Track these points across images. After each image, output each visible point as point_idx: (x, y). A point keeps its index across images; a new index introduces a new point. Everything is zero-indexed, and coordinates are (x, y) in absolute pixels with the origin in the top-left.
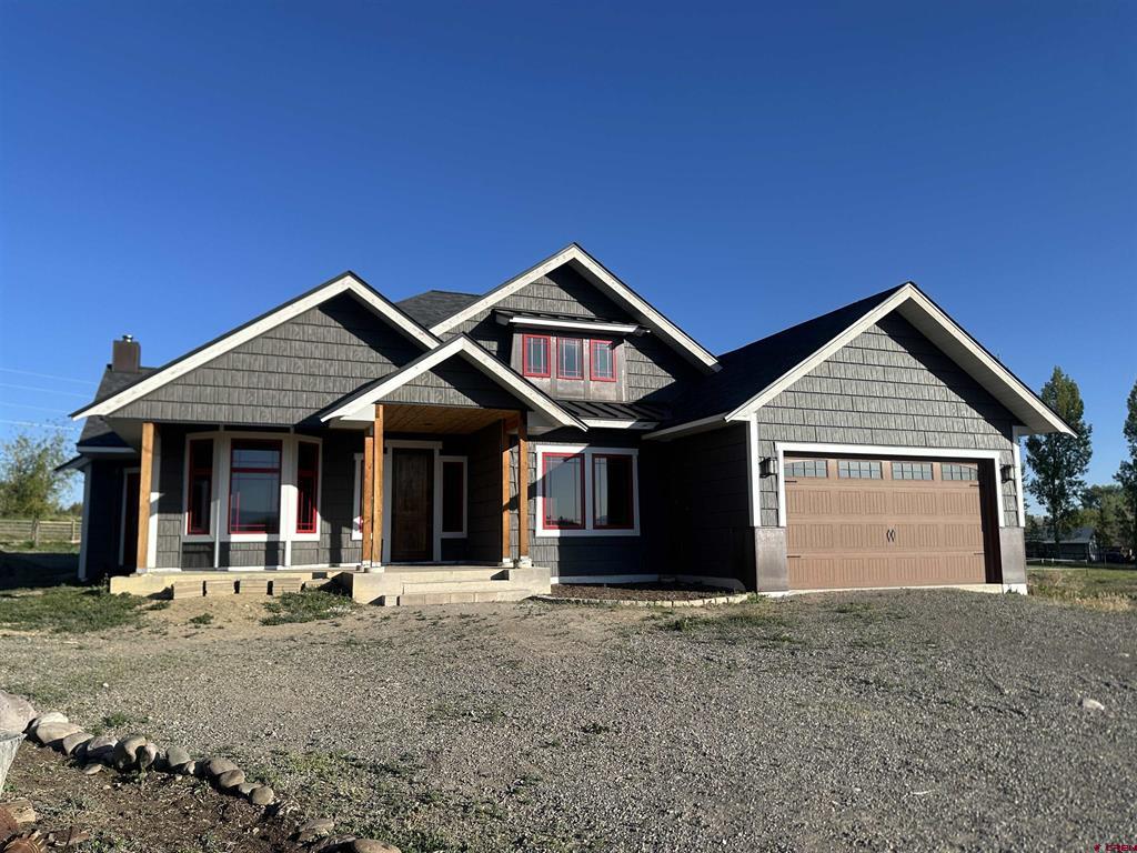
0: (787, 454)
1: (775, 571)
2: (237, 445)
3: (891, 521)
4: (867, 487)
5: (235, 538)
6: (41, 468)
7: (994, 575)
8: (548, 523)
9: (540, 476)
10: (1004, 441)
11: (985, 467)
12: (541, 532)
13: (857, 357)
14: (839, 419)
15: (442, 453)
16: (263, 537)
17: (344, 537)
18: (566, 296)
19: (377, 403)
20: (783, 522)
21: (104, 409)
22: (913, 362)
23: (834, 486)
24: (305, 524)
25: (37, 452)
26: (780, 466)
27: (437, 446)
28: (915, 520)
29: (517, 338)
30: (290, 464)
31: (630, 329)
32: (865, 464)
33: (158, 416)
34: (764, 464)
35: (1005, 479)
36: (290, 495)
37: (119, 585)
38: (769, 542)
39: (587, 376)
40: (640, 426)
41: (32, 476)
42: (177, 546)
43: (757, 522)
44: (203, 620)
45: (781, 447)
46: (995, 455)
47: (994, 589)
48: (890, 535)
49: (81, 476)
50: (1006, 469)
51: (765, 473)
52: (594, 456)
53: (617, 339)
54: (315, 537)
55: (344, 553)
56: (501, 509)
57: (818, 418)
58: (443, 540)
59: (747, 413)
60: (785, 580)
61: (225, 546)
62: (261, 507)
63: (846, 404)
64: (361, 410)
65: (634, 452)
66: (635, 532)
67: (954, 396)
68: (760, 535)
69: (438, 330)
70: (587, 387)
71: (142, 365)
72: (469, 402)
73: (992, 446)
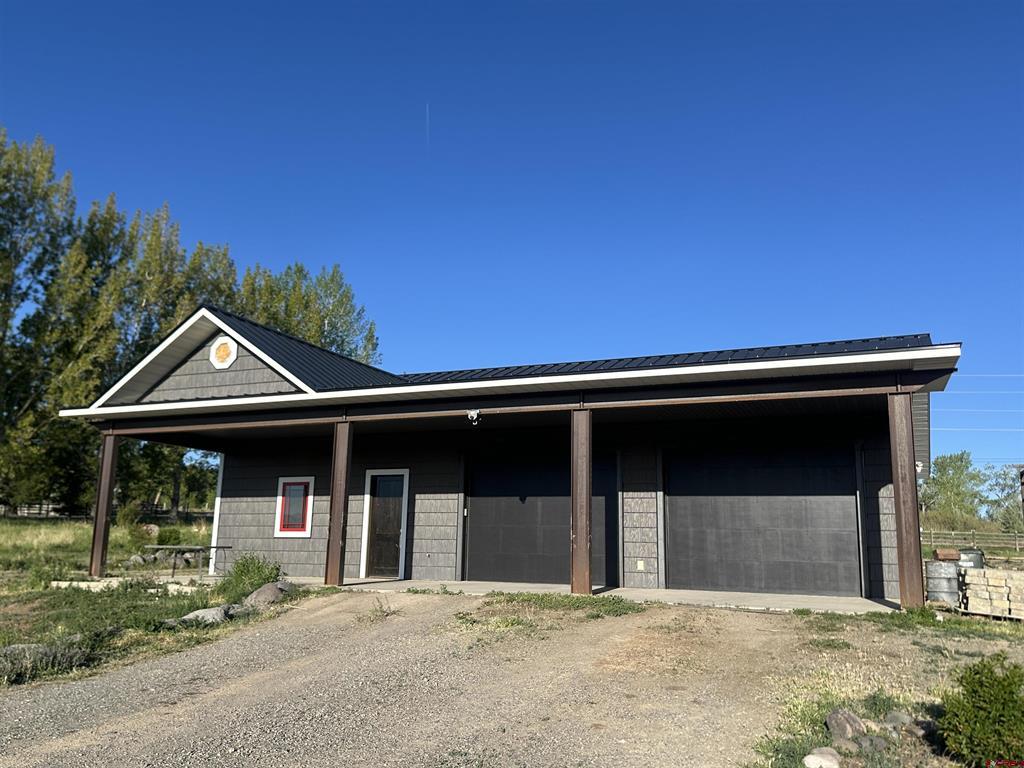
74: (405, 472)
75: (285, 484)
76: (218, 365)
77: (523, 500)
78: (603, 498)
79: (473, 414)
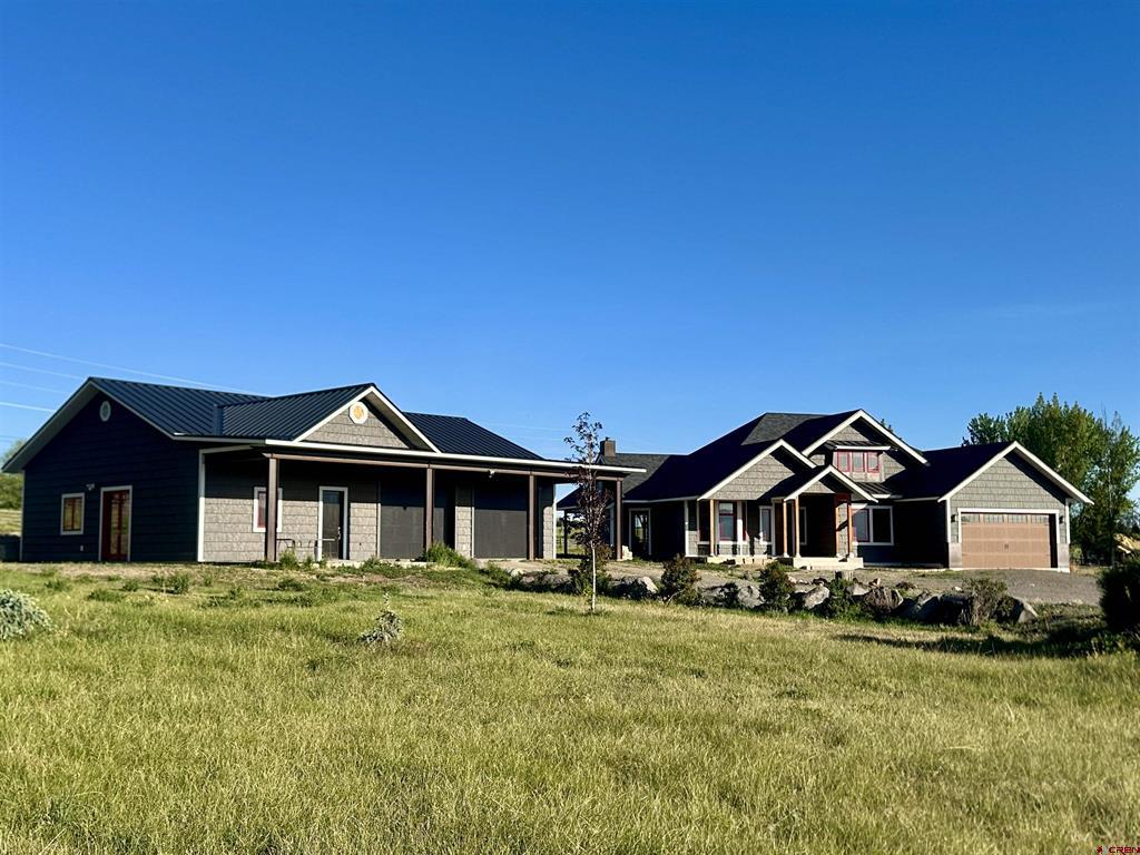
0: (962, 513)
1: (956, 560)
3: (1007, 540)
4: (995, 526)
5: (721, 543)
7: (1054, 564)
8: (854, 539)
10: (1061, 505)
11: (1052, 517)
13: (994, 471)
14: (985, 497)
16: (731, 543)
17: (756, 544)
18: (858, 434)
20: (960, 540)
21: (707, 496)
22: (1019, 471)
23: (982, 526)
26: (959, 518)
28: (1018, 540)
29: (835, 454)
30: (740, 512)
31: (887, 448)
32: (996, 516)
34: (953, 517)
35: (1061, 522)
36: (741, 525)
38: (954, 548)
39: (866, 471)
40: (894, 497)
42: (696, 546)
43: (949, 540)
45: (960, 510)
46: (1056, 512)
47: (1054, 569)
48: (1007, 546)
50: (1061, 518)
51: (953, 520)
52: (870, 509)
53: (880, 452)
54: (747, 543)
55: (755, 550)
56: (835, 531)
57: (976, 497)
59: (947, 497)
60: (961, 564)
63: (988, 491)
65: (891, 508)
66: (892, 544)
67: (1037, 486)
68: (950, 546)
70: (867, 476)
73: (1056, 508)
74: (345, 489)
75: (259, 492)
76: (356, 421)
77: (405, 509)
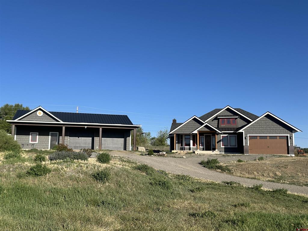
0: (249, 136)
1: (247, 151)
2: (185, 135)
3: (268, 145)
4: (264, 140)
6: (164, 136)
7: (288, 153)
8: (223, 145)
9: (221, 139)
10: (291, 133)
11: (287, 137)
12: (222, 146)
13: (262, 122)
15: (212, 136)
16: (188, 147)
18: (228, 112)
19: (197, 131)
20: (248, 145)
21: (171, 133)
22: (272, 122)
23: (258, 140)
24: (194, 145)
25: (163, 134)
26: (248, 138)
27: (211, 135)
28: (273, 145)
29: (220, 120)
30: (191, 138)
31: (237, 117)
32: (264, 137)
33: (176, 133)
34: (245, 138)
35: (290, 139)
36: (191, 142)
37: (173, 151)
38: (246, 148)
39: (231, 124)
41: (163, 138)
43: (244, 145)
44: (179, 154)
46: (289, 135)
47: (288, 155)
48: (268, 147)
49: (169, 139)
50: (290, 137)
52: (230, 136)
54: (195, 147)
57: (255, 131)
58: (212, 148)
59: (243, 131)
60: (249, 152)
61: (184, 148)
62: (188, 143)
64: (196, 132)
65: (236, 135)
67: (280, 127)
68: (244, 147)
69: (206, 121)
70: (231, 126)
71: (177, 123)
72: (209, 130)
74: (58, 133)
75: (31, 134)
76: (39, 115)
77: (78, 138)
78: (91, 138)
79: (86, 127)
